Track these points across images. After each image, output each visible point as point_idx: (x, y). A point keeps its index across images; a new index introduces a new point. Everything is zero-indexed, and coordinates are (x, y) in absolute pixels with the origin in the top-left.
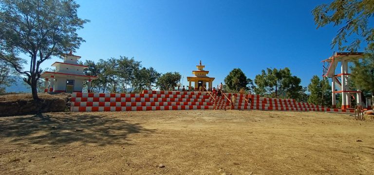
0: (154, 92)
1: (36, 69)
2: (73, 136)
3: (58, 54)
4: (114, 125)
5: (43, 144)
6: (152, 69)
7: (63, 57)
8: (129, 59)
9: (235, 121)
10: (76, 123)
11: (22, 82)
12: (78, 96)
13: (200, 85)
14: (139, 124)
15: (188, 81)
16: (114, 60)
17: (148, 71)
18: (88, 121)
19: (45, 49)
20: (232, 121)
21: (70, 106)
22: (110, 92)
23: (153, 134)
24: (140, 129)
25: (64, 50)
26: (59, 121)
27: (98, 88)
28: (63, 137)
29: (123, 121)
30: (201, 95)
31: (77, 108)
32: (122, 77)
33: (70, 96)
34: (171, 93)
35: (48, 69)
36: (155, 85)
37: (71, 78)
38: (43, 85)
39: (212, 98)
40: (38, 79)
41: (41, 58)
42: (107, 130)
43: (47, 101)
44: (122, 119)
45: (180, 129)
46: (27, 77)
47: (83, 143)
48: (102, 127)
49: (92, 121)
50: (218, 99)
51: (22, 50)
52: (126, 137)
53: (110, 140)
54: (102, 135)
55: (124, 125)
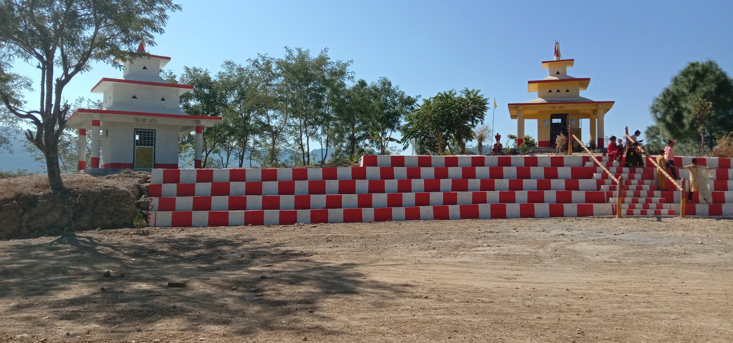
0: (399, 161)
1: (53, 102)
2: (160, 301)
3: (109, 53)
4: (278, 267)
5: (83, 323)
6: (386, 83)
7: (121, 63)
8: (314, 55)
9: (701, 258)
10: (166, 262)
11: (23, 143)
12: (166, 180)
13: (555, 130)
14: (353, 265)
15: (513, 117)
16: (269, 62)
17: (375, 93)
18: (199, 256)
19: (73, 42)
20: (687, 260)
21: (147, 209)
22: (259, 166)
23: (402, 301)
24: (358, 283)
25: (125, 41)
26: (121, 256)
27: (224, 154)
28: (136, 305)
29: (305, 255)
30: (562, 165)
31: (167, 216)
32: (296, 114)
33: (146, 180)
34: (452, 162)
35: (81, 100)
36: (398, 135)
37: (146, 126)
38: (72, 149)
39: (605, 176)
40: (60, 132)
41: (66, 70)
42: (259, 285)
43: (88, 195)
44: (299, 249)
45: (490, 285)
46: (33, 128)
47: (188, 324)
48: (242, 274)
49: (211, 255)
50: (631, 177)
51: (19, 51)
52: (316, 308)
53: (266, 315)
54: (242, 298)
55: (308, 270)
